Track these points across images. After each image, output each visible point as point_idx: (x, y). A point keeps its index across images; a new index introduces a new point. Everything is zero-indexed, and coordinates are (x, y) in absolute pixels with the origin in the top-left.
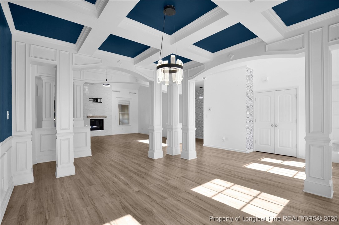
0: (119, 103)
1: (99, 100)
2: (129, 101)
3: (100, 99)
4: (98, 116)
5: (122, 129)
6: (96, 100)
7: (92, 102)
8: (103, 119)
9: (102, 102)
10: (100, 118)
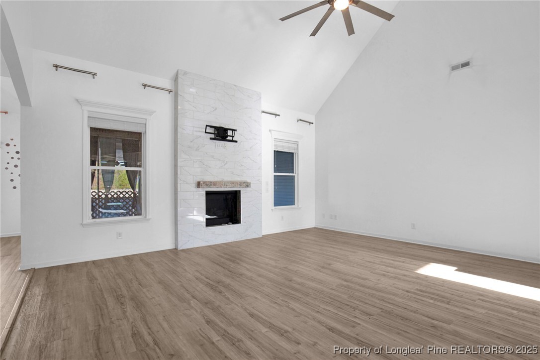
0: (275, 146)
1: (230, 133)
2: (297, 144)
3: (233, 130)
4: (228, 182)
5: (282, 217)
6: (221, 134)
7: (211, 139)
8: (240, 191)
9: (236, 142)
10: (233, 187)
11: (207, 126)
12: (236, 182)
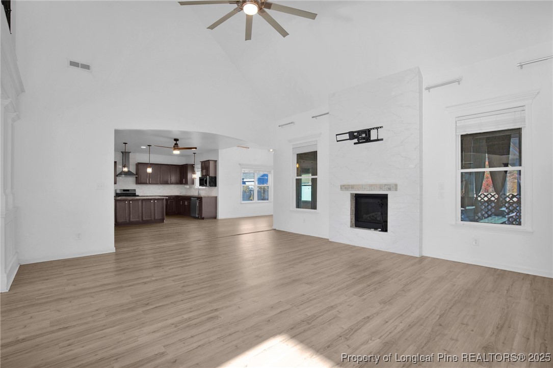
7: (355, 144)
8: (387, 195)
9: (382, 140)
10: (372, 190)
11: (337, 135)
12: (376, 185)
